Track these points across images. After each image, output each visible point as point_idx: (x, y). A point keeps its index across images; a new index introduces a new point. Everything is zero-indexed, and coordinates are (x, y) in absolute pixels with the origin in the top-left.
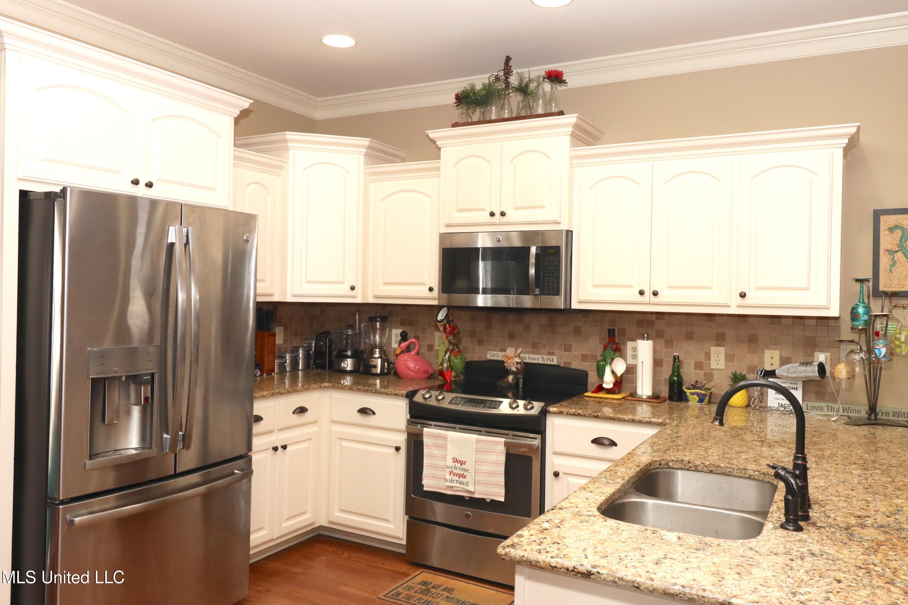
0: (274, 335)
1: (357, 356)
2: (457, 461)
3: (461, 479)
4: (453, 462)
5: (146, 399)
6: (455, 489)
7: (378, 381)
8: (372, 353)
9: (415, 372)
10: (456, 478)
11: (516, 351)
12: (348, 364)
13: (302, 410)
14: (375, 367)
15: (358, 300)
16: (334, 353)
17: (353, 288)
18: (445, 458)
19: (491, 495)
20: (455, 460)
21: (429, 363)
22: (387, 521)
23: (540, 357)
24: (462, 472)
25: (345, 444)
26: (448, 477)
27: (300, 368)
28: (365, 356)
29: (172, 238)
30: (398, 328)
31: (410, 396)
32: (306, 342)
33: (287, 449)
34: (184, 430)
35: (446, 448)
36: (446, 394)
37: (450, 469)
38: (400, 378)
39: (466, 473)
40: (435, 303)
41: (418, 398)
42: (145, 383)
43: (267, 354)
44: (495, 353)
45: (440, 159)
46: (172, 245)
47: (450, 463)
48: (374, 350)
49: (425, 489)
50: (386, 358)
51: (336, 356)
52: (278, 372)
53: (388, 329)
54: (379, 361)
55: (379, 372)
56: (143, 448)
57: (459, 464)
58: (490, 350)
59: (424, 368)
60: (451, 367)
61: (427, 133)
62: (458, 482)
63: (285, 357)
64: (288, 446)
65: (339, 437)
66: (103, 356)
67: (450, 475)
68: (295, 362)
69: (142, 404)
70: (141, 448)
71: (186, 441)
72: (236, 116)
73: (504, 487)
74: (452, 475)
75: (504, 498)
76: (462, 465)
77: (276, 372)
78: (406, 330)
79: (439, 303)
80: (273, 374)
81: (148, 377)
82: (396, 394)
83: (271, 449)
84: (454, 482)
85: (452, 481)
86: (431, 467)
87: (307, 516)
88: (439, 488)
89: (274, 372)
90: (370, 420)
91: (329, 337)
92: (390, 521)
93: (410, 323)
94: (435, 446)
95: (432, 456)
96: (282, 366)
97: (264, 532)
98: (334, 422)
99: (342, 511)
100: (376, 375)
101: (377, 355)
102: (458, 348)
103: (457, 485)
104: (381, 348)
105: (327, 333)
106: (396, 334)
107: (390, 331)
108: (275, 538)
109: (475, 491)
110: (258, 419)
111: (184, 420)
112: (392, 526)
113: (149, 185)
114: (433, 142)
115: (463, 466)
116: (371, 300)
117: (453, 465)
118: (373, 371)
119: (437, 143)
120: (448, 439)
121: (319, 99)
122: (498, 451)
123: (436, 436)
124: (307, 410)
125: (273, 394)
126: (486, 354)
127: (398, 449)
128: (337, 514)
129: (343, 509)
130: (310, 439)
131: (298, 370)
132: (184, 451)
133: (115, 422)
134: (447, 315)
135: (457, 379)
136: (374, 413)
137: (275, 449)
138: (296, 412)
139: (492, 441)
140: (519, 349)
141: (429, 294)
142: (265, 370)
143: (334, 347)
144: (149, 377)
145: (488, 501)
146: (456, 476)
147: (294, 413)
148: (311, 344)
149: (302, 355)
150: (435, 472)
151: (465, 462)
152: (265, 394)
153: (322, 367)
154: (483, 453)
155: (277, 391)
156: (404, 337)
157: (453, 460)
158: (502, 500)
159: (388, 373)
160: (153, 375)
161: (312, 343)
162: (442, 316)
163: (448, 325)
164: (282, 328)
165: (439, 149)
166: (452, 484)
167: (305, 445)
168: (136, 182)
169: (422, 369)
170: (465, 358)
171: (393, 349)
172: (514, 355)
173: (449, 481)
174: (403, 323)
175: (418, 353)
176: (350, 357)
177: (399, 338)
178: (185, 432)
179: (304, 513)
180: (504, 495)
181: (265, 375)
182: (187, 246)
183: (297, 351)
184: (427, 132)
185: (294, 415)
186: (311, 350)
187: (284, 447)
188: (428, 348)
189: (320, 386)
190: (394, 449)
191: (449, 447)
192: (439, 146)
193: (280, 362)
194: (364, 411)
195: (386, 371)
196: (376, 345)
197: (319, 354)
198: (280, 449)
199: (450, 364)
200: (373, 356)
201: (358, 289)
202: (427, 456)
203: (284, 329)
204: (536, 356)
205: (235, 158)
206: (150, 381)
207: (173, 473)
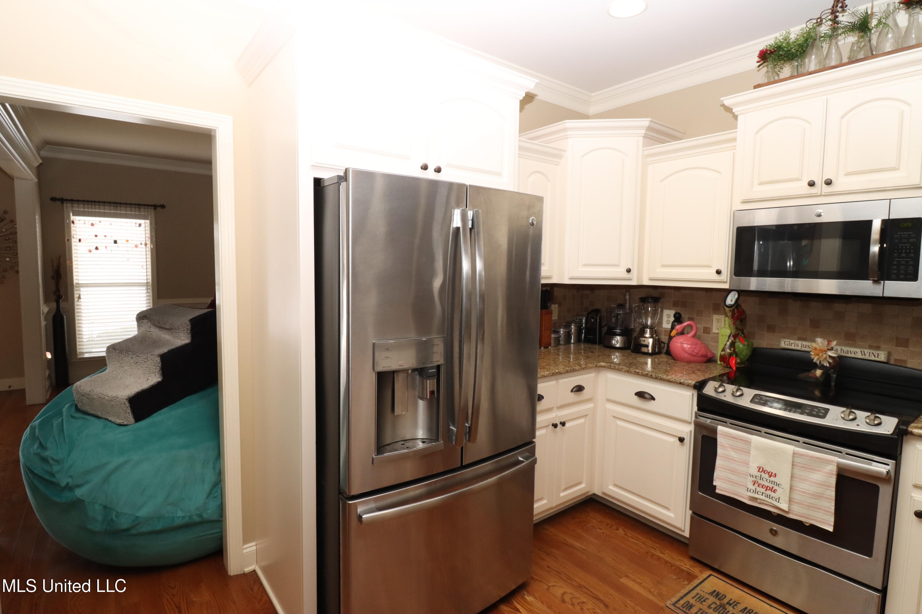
0: (551, 313)
1: (626, 333)
2: (764, 471)
3: (769, 492)
4: (759, 471)
5: (432, 393)
6: (759, 501)
7: (649, 361)
8: (642, 333)
9: (693, 356)
10: (763, 490)
11: (828, 344)
12: (617, 341)
13: (579, 389)
14: (647, 346)
15: (634, 283)
16: (605, 330)
17: (629, 271)
18: (747, 464)
19: (813, 519)
20: (761, 470)
21: (706, 347)
22: (667, 508)
23: (858, 350)
24: (771, 485)
25: (619, 423)
26: (751, 486)
27: (572, 342)
28: (635, 334)
29: (457, 222)
30: (670, 309)
31: (699, 386)
32: (578, 318)
33: (566, 425)
34: (470, 422)
35: (749, 453)
36: (745, 390)
37: (754, 479)
38: (677, 360)
39: (775, 487)
40: (726, 286)
41: (709, 390)
42: (430, 377)
43: (545, 330)
44: (792, 341)
45: (736, 128)
46: (458, 229)
47: (755, 472)
48: (646, 329)
49: (717, 491)
50: (657, 337)
51: (606, 333)
52: (554, 345)
53: (659, 309)
54: (651, 341)
55: (650, 352)
56: (431, 440)
57: (767, 475)
58: (785, 338)
59: (703, 352)
60: (734, 353)
61: (722, 101)
62: (764, 495)
63: (559, 332)
64: (566, 423)
65: (614, 416)
66: (388, 349)
67: (754, 485)
68: (568, 336)
69: (428, 397)
70: (428, 439)
71: (471, 433)
72: (521, 98)
73: (834, 515)
74: (756, 485)
75: (832, 528)
76: (770, 476)
77: (552, 346)
78: (679, 311)
79: (729, 287)
80: (550, 347)
81: (433, 370)
82: (680, 383)
83: (551, 426)
84: (759, 493)
85: (755, 492)
86: (726, 469)
87: (583, 486)
88: (735, 494)
89: (550, 345)
90: (650, 405)
91: (599, 315)
92: (669, 509)
93: (684, 305)
94: (732, 448)
95: (728, 458)
96: (558, 340)
97: (544, 502)
98: (609, 400)
99: (616, 485)
100: (647, 354)
101: (648, 335)
102: (743, 333)
103: (763, 497)
104: (652, 328)
105: (597, 311)
106: (668, 315)
107: (662, 311)
108: (554, 506)
109: (789, 510)
110: (541, 398)
111: (470, 411)
112: (672, 515)
113: (438, 170)
114: (728, 110)
115: (772, 479)
116: (646, 282)
117: (759, 474)
118: (644, 350)
119: (734, 111)
120: (752, 444)
121: (593, 94)
122: (826, 470)
123: (734, 438)
124: (584, 388)
125: (553, 374)
126: (780, 342)
127: (681, 440)
128: (611, 488)
129: (616, 484)
130: (587, 415)
131: (570, 343)
132: (470, 445)
133: (404, 413)
134: (737, 301)
135: (741, 366)
136: (653, 398)
137: (555, 426)
138: (574, 390)
139: (818, 458)
140: (834, 341)
141: (716, 277)
142: (543, 345)
143: (604, 323)
144: (435, 370)
145: (807, 525)
146: (762, 487)
147: (572, 391)
148: (581, 320)
149: (574, 330)
150: (732, 477)
151: (775, 474)
152: (546, 375)
153: (593, 342)
154: (803, 469)
155: (557, 371)
156: (678, 319)
157: (758, 469)
158: (831, 529)
159: (660, 353)
160: (438, 367)
161: (583, 319)
162: (732, 301)
163: (736, 310)
164: (557, 306)
165: (736, 117)
166: (756, 496)
167: (582, 421)
168: (425, 168)
169: (700, 353)
170: (752, 344)
171: (664, 329)
172: (826, 348)
173: (752, 491)
174: (675, 305)
175: (694, 336)
176: (619, 335)
177: (672, 319)
178: (471, 425)
179: (580, 483)
180: (833, 524)
181: (542, 348)
182: (473, 230)
183: (570, 326)
184: (721, 99)
185: (572, 393)
186: (582, 325)
187: (563, 424)
188: (704, 330)
189: (596, 366)
190: (677, 439)
191: (752, 453)
192: (736, 114)
193: (556, 337)
194: (641, 395)
195: (657, 351)
196: (647, 324)
197: (590, 330)
198: (559, 426)
199: (734, 350)
200: (645, 335)
201: (634, 272)
202: (720, 456)
203: (559, 306)
204: (853, 350)
205: (520, 148)
206: (436, 374)
207: (460, 465)
